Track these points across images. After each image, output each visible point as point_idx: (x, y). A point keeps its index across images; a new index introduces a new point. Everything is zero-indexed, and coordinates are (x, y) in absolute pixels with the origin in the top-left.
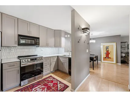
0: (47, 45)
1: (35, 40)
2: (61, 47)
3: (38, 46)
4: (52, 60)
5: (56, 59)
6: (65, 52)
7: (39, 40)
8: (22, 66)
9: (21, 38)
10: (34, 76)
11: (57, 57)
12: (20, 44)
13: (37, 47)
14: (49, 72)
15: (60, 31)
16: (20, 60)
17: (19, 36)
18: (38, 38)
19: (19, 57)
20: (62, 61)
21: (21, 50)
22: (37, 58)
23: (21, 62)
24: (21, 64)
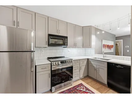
0: (75, 46)
1: (63, 40)
2: (91, 47)
3: (66, 46)
4: (82, 64)
5: (85, 62)
6: (96, 53)
7: (67, 40)
8: (53, 69)
9: (51, 38)
10: (64, 82)
11: (87, 60)
12: (50, 45)
13: (64, 47)
14: (78, 78)
15: (90, 27)
16: (51, 63)
17: (49, 35)
18: (67, 37)
19: (49, 58)
20: (94, 65)
21: (50, 51)
22: (67, 61)
23: (52, 65)
24: (52, 67)
